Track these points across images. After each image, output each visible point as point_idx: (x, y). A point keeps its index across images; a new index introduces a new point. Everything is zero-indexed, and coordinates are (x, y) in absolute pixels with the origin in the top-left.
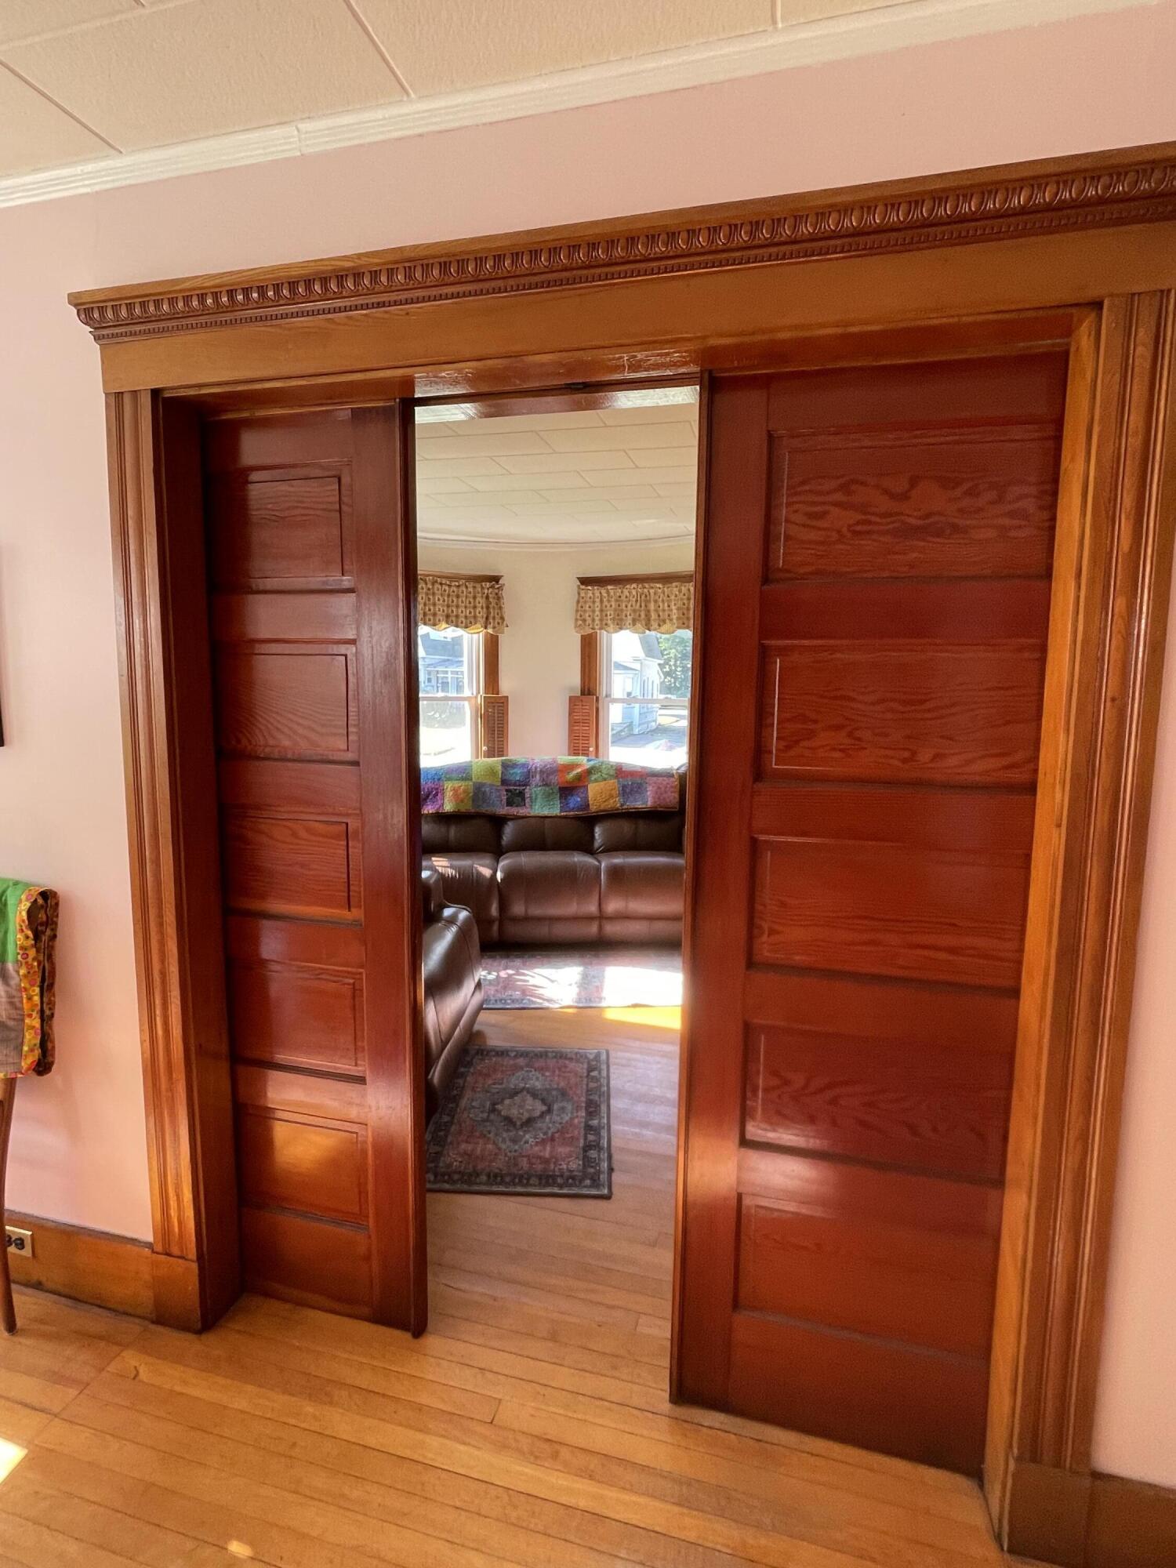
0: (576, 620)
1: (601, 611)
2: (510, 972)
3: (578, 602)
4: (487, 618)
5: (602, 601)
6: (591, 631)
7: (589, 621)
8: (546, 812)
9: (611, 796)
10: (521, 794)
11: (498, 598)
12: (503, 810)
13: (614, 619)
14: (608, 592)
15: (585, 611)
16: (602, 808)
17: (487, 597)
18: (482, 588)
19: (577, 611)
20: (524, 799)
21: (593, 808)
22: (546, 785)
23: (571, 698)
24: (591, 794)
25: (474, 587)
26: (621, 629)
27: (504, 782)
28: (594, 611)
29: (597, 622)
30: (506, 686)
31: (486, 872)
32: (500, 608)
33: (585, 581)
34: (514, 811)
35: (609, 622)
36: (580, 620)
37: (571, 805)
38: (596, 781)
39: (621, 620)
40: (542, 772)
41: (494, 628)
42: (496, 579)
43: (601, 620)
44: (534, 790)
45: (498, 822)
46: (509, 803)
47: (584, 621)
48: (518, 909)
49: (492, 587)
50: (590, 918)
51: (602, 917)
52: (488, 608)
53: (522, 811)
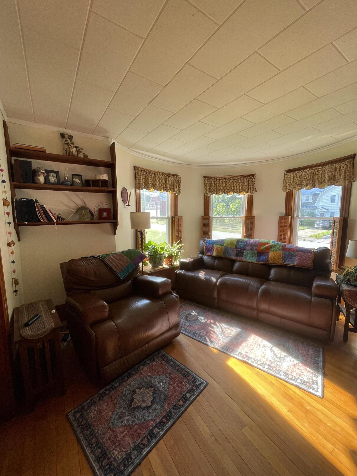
0: (283, 187)
1: (293, 182)
2: (212, 321)
3: (284, 180)
4: (248, 189)
5: (294, 178)
6: (289, 191)
7: (288, 187)
8: (251, 260)
9: (278, 258)
10: (242, 252)
11: (252, 181)
12: (234, 258)
13: (298, 184)
14: (296, 174)
15: (287, 183)
16: (274, 262)
17: (248, 182)
18: (246, 179)
19: (284, 183)
20: (243, 255)
21: (270, 262)
22: (252, 250)
23: (279, 216)
24: (270, 256)
25: (243, 179)
26: (302, 188)
27: (236, 247)
28: (290, 183)
29: (291, 186)
30: (255, 212)
31: (214, 280)
32: (253, 185)
33: (288, 171)
34: (238, 258)
35: (296, 186)
36: (285, 187)
37: (261, 259)
38: (273, 251)
39: (302, 185)
40: (251, 245)
41: (250, 192)
42: (253, 175)
43: (293, 186)
44: (247, 252)
45: (233, 262)
46: (237, 255)
47: (286, 187)
48: (224, 297)
49: (250, 178)
50: (253, 309)
51: (258, 310)
52: (249, 186)
53: (241, 259)
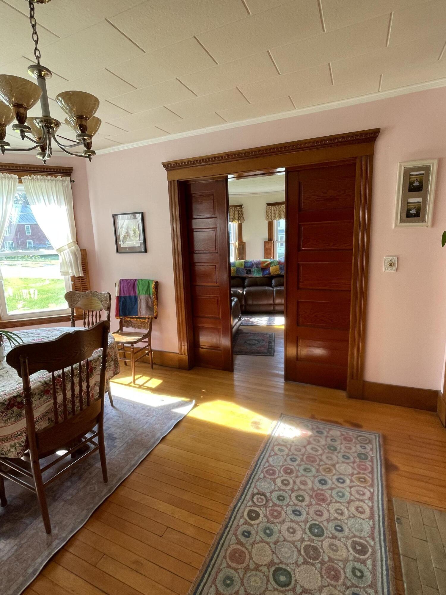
0: (266, 217)
1: (274, 214)
2: (248, 318)
3: (267, 211)
4: (238, 218)
5: (274, 211)
6: (271, 220)
7: (270, 217)
8: (258, 276)
9: (277, 270)
10: (250, 271)
11: (242, 212)
12: (245, 275)
13: (278, 216)
14: (276, 208)
15: (269, 214)
16: (274, 274)
17: (238, 212)
18: (237, 209)
19: (266, 214)
20: (251, 272)
21: (272, 274)
22: (257, 268)
23: (265, 241)
24: (271, 271)
25: (234, 209)
26: (280, 219)
27: (245, 267)
28: (272, 214)
29: (273, 217)
30: (245, 239)
31: (241, 292)
32: (243, 215)
33: (269, 205)
34: (248, 275)
35: (277, 217)
36: (267, 217)
37: (265, 274)
38: (273, 266)
39: (280, 216)
40: (256, 264)
41: (241, 221)
42: (241, 206)
43: (274, 216)
44: (254, 269)
45: (244, 279)
46: (247, 273)
47: (269, 217)
48: (250, 302)
49: (240, 208)
50: (271, 305)
51: (274, 305)
52: (239, 215)
53: (250, 276)
